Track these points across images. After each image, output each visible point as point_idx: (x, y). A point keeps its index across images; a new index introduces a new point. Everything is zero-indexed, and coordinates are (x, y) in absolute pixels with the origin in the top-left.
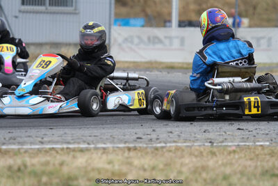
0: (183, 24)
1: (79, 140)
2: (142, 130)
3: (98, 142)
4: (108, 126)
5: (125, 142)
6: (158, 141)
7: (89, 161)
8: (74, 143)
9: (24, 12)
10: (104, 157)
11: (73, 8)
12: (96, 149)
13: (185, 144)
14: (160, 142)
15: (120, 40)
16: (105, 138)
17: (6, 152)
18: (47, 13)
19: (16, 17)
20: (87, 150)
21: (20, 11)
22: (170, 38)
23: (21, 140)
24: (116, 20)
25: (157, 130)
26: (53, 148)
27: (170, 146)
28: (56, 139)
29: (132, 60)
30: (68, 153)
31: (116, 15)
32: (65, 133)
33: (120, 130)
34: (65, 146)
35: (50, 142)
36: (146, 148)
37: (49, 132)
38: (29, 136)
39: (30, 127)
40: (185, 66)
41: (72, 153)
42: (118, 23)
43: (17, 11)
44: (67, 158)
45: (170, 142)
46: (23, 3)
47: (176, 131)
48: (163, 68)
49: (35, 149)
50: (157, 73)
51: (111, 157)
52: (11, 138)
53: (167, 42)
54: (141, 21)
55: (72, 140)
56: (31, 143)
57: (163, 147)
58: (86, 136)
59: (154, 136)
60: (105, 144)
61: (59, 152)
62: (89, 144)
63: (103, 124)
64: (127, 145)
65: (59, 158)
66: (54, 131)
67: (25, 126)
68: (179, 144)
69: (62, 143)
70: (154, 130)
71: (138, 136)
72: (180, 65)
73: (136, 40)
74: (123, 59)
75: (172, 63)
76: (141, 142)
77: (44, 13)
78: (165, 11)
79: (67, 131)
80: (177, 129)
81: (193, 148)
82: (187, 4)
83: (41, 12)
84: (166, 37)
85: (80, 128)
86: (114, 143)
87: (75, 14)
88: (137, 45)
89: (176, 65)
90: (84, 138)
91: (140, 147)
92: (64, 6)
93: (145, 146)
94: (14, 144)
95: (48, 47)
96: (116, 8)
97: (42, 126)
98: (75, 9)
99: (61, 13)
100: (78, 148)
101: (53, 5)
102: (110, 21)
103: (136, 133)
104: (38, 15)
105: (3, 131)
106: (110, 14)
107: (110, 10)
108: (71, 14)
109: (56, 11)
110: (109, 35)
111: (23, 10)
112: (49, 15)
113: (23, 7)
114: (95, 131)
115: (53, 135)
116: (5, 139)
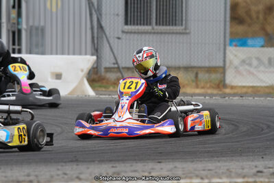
1: (191, 175)
2: (262, 163)
3: (213, 177)
4: (225, 159)
5: (244, 177)
8: (185, 178)
9: (127, 33)
11: (184, 27)
15: (236, 62)
16: (221, 171)
18: (154, 33)
19: (119, 38)
21: (123, 32)
24: (231, 41)
28: (165, 173)
29: (251, 85)
31: (231, 33)
32: (175, 167)
33: (237, 163)
37: (158, 166)
38: (135, 171)
39: (135, 160)
42: (234, 43)
43: (120, 32)
46: (126, 23)
52: (114, 173)
54: (261, 41)
55: (183, 174)
58: (199, 171)
60: (220, 178)
62: (202, 178)
63: (218, 157)
64: (246, 180)
66: (163, 165)
67: (130, 160)
71: (258, 169)
73: (255, 62)
74: (240, 84)
76: (262, 177)
77: (150, 33)
79: (178, 164)
83: (147, 33)
85: (192, 162)
86: (232, 178)
87: (186, 33)
88: (256, 67)
90: (197, 172)
91: (261, 182)
92: (172, 25)
93: (267, 180)
96: (231, 27)
97: (149, 160)
98: (185, 29)
99: (169, 33)
101: (160, 25)
102: (225, 41)
103: (256, 167)
104: (143, 36)
105: (106, 166)
106: (225, 33)
107: (225, 29)
108: (180, 33)
109: (163, 31)
110: (225, 57)
111: (126, 31)
112: (156, 35)
113: (126, 27)
114: (210, 165)
115: (162, 169)
116: (108, 174)
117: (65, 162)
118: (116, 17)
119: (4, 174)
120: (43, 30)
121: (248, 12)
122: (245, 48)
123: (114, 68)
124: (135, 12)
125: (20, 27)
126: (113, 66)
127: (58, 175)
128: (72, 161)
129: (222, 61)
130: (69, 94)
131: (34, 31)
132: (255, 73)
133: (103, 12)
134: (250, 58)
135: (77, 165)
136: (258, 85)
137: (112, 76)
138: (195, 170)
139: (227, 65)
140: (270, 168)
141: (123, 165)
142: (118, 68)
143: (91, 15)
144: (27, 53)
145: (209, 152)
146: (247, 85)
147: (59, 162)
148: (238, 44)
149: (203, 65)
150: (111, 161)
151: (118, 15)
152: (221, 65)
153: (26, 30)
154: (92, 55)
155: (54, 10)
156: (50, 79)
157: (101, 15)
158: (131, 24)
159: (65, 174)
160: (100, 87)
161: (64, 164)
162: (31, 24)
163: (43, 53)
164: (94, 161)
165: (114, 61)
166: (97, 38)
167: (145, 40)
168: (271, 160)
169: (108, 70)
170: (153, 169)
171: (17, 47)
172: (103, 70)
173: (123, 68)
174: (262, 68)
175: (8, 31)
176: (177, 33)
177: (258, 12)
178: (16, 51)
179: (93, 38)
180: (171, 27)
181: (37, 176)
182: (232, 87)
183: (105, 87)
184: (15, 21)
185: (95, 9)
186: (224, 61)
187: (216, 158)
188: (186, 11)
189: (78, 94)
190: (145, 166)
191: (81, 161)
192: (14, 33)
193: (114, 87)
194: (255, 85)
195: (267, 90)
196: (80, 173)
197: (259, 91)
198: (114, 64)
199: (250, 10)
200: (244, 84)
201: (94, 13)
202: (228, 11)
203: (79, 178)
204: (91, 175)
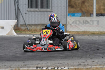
0: (98, 15)
1: (53, 65)
2: (81, 61)
4: (66, 59)
5: (74, 66)
6: (88, 65)
9: (29, 11)
13: (100, 67)
14: (89, 66)
15: (71, 22)
16: (65, 64)
18: (39, 11)
19: (26, 13)
21: (27, 11)
22: (93, 21)
23: (28, 66)
24: (69, 14)
25: (88, 60)
27: (93, 68)
29: (76, 31)
31: (69, 11)
32: (48, 63)
33: (71, 61)
36: (83, 68)
37: (41, 62)
38: (32, 64)
39: (32, 60)
40: (99, 33)
42: (70, 15)
43: (26, 11)
45: (94, 66)
46: (29, 8)
47: (96, 61)
48: (90, 34)
50: (87, 36)
52: (24, 65)
53: (91, 23)
54: (80, 14)
55: (51, 65)
56: (33, 67)
57: (90, 68)
58: (57, 64)
59: (86, 63)
63: (64, 59)
66: (43, 62)
67: (30, 60)
68: (97, 67)
70: (86, 61)
71: (79, 63)
72: (97, 33)
73: (78, 22)
74: (72, 31)
75: (93, 32)
76: (81, 66)
77: (38, 11)
78: (90, 9)
79: (48, 61)
80: (96, 60)
81: (104, 68)
82: (100, 6)
83: (36, 11)
84: (91, 21)
85: (54, 60)
88: (78, 24)
89: (96, 33)
90: (56, 65)
91: (80, 68)
94: (25, 67)
95: (40, 26)
96: (69, 9)
97: (37, 60)
98: (51, 10)
99: (45, 11)
101: (41, 8)
102: (66, 14)
103: (78, 62)
104: (35, 12)
105: (21, 62)
106: (66, 11)
107: (66, 10)
108: (49, 11)
109: (43, 11)
110: (66, 20)
111: (29, 10)
112: (40, 12)
113: (29, 9)
114: (61, 61)
115: (42, 63)
116: (21, 65)
117: (5, 61)
118: (25, 5)
121: (75, 3)
122: (74, 17)
123: (24, 25)
124: (32, 3)
126: (23, 24)
127: (2, 66)
128: (8, 61)
129: (65, 22)
130: (7, 35)
132: (78, 26)
133: (20, 3)
134: (76, 21)
135: (10, 62)
136: (79, 31)
137: (23, 28)
138: (55, 64)
139: (67, 23)
140: (83, 63)
141: (27, 62)
142: (26, 25)
143: (15, 4)
145: (60, 57)
146: (75, 31)
148: (71, 15)
150: (23, 60)
151: (25, 4)
152: (65, 23)
154: (16, 20)
157: (19, 4)
158: (30, 8)
159: (5, 65)
160: (19, 32)
161: (4, 62)
164: (16, 61)
165: (24, 22)
166: (18, 13)
167: (36, 14)
168: (84, 60)
169: (22, 25)
170: (39, 63)
172: (20, 26)
173: (27, 25)
174: (80, 25)
176: (48, 11)
177: (79, 3)
179: (16, 13)
180: (46, 9)
182: (69, 32)
183: (21, 32)
186: (66, 22)
187: (63, 59)
188: (51, 3)
189: (10, 35)
190: (36, 62)
191: (11, 61)
193: (24, 32)
194: (78, 31)
195: (82, 33)
196: (11, 65)
197: (80, 33)
198: (24, 23)
199: (76, 2)
200: (74, 31)
201: (16, 3)
202: (68, 3)
203: (10, 67)
204: (15, 66)
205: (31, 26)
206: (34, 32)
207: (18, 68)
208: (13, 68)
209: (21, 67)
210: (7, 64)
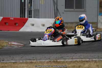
3: (93, 58)
7: (90, 65)
8: (84, 59)
10: (95, 64)
11: (84, 9)
12: (92, 61)
16: (96, 57)
17: (59, 62)
18: (75, 11)
19: (63, 13)
20: (89, 61)
21: (65, 11)
23: (65, 58)
24: (100, 14)
26: (76, 61)
28: (78, 57)
30: (82, 63)
31: (100, 11)
33: (101, 54)
34: (81, 60)
35: (75, 59)
37: (75, 55)
38: (68, 56)
39: (68, 53)
41: (83, 63)
43: (64, 11)
44: (81, 64)
46: (66, 8)
49: (70, 61)
51: (98, 64)
52: (61, 57)
55: (84, 58)
56: (69, 59)
60: (95, 59)
61: (79, 62)
62: (90, 59)
63: (95, 52)
65: (78, 64)
67: (66, 53)
69: (80, 59)
77: (73, 11)
79: (82, 54)
85: (86, 53)
86: (99, 59)
87: (85, 11)
90: (88, 57)
92: (81, 9)
94: (62, 59)
95: (75, 24)
96: (100, 9)
97: (73, 53)
98: (85, 10)
99: (80, 11)
100: (86, 60)
101: (77, 8)
102: (98, 14)
104: (71, 12)
105: (58, 55)
106: (98, 11)
108: (83, 11)
109: (78, 11)
114: (92, 54)
115: (76, 56)
116: (59, 57)
119: (25, 57)
120: (39, 10)
124: (69, 4)
125: (31, 9)
127: (43, 58)
128: (48, 53)
131: (36, 11)
133: (58, 4)
139: (98, 22)
141: (64, 54)
144: (33, 18)
145: (92, 50)
147: (43, 53)
149: (90, 22)
150: (60, 53)
151: (63, 5)
152: (96, 21)
153: (33, 10)
155: (42, 4)
156: (41, 26)
157: (57, 5)
159: (45, 57)
161: (45, 54)
162: (35, 8)
163: (39, 18)
164: (54, 53)
166: (56, 13)
171: (30, 16)
175: (28, 10)
178: (30, 17)
181: (36, 58)
182: (100, 29)
184: (30, 8)
185: (55, 4)
186: (97, 20)
188: (85, 4)
190: (71, 55)
191: (50, 53)
192: (29, 11)
196: (50, 57)
201: (55, 5)
202: (99, 4)
203: (49, 59)
204: (53, 58)
205: (68, 24)
206: (70, 29)
207: (56, 59)
208: (52, 59)
209: (58, 59)
210: (47, 56)
